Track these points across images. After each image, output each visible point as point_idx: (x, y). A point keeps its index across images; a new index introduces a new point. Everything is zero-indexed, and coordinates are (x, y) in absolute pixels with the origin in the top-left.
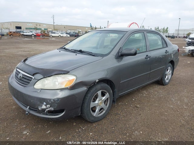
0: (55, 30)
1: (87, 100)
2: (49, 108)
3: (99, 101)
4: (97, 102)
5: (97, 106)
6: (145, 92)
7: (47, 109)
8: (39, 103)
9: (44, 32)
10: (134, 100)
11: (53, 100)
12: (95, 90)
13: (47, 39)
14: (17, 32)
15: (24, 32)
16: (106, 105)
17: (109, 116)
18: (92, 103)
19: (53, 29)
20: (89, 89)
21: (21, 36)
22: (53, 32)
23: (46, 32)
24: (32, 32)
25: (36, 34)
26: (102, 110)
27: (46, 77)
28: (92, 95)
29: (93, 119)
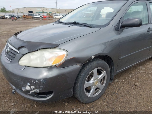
0: (57, 13)
1: (80, 80)
2: (34, 90)
3: (94, 80)
4: (92, 81)
5: (92, 86)
6: (141, 67)
7: (32, 90)
8: (22, 83)
9: (49, 15)
10: (131, 76)
11: (38, 80)
12: (90, 68)
13: (51, 20)
14: (29, 15)
15: (34, 15)
16: (103, 84)
17: (104, 96)
18: (86, 83)
19: (56, 12)
20: (83, 67)
21: (32, 18)
22: (56, 14)
23: (51, 15)
24: (40, 15)
25: (43, 16)
26: (98, 89)
27: (32, 52)
28: (87, 73)
29: (87, 100)
